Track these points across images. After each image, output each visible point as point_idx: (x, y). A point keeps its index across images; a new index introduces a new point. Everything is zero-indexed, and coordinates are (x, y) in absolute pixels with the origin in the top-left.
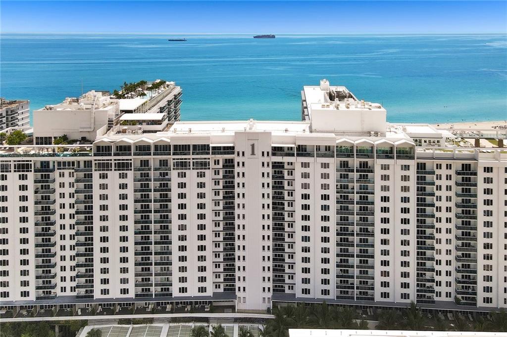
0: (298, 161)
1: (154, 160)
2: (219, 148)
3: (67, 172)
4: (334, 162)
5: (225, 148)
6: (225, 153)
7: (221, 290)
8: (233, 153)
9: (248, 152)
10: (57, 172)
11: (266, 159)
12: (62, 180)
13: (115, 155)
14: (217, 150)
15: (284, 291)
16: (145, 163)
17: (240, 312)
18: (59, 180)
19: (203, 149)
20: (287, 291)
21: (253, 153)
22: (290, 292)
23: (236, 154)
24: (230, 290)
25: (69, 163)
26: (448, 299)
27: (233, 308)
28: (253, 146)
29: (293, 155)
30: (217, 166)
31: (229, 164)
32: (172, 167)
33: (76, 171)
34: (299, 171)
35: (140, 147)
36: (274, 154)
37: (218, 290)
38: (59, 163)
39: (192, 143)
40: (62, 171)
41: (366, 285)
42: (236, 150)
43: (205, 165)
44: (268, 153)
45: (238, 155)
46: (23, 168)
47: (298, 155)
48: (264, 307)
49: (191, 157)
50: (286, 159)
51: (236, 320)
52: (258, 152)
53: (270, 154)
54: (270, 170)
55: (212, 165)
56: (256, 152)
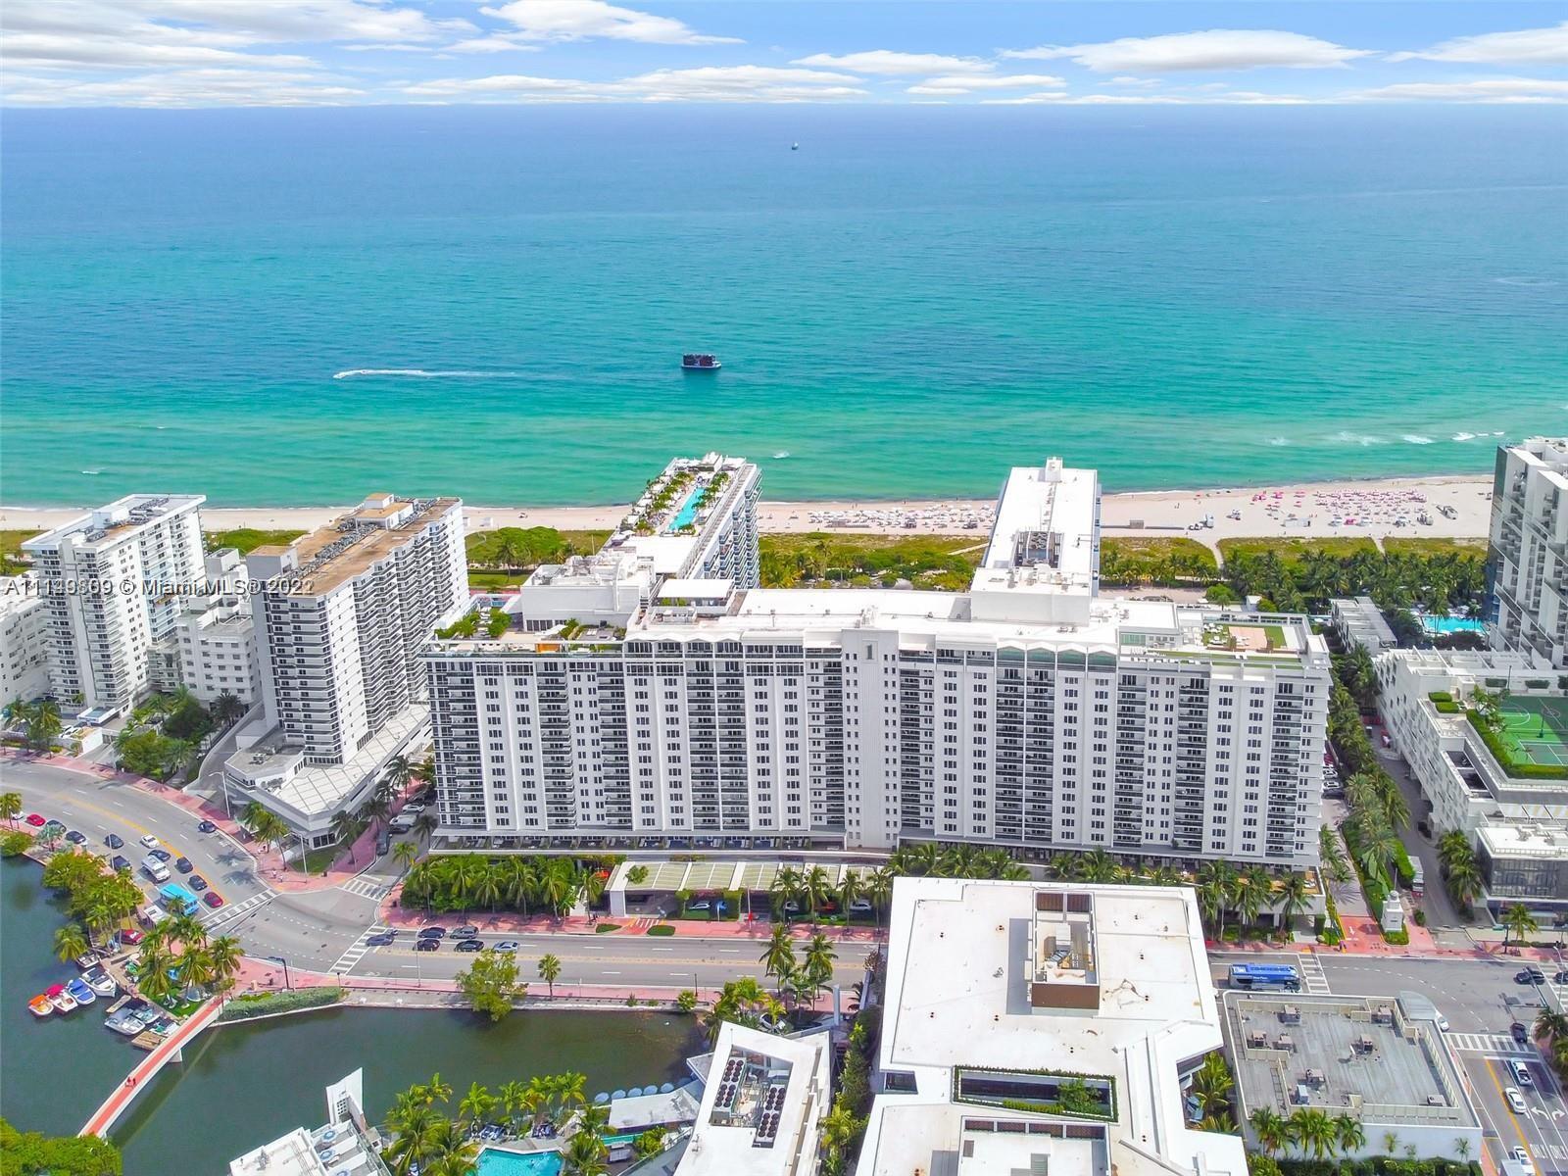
0: (938, 669)
1: (717, 664)
2: (819, 650)
3: (584, 675)
4: (993, 673)
5: (827, 650)
6: (827, 656)
7: (824, 822)
8: (839, 656)
9: (863, 654)
10: (570, 675)
11: (890, 664)
12: (577, 685)
13: (657, 656)
14: (814, 652)
15: (918, 826)
16: (704, 666)
17: (850, 849)
18: (571, 685)
19: (795, 650)
20: (923, 825)
21: (870, 657)
22: (928, 827)
23: (844, 656)
24: (837, 823)
25: (587, 664)
26: (1164, 842)
27: (839, 844)
28: (870, 648)
29: (932, 661)
30: (815, 671)
31: (834, 668)
32: (745, 672)
33: (599, 675)
34: (939, 681)
35: (695, 645)
36: (902, 659)
37: (818, 823)
38: (572, 665)
39: (775, 644)
40: (576, 673)
41: (1041, 823)
42: (844, 653)
43: (795, 670)
44: (894, 657)
45: (847, 656)
46: (521, 671)
47: (939, 661)
48: (889, 844)
49: (775, 661)
50: (921, 667)
51: (845, 860)
52: (878, 655)
53: (897, 658)
54: (897, 678)
55: (807, 669)
56: (874, 655)
